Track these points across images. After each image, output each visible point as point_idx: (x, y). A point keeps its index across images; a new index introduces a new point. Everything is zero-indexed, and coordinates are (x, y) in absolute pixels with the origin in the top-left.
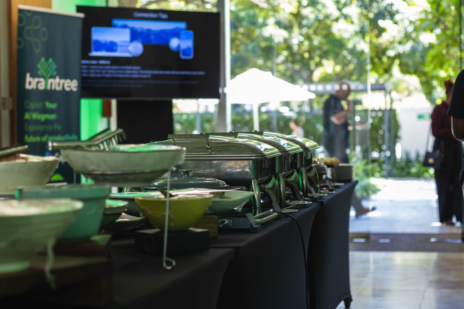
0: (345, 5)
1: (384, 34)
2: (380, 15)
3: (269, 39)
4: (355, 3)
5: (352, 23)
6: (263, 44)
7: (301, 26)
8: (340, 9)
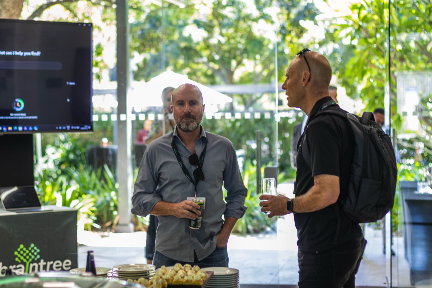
0: (265, 5)
1: (305, 35)
2: (302, 15)
3: (189, 39)
4: (275, 2)
5: (272, 22)
6: (183, 45)
7: (221, 26)
8: (260, 9)
